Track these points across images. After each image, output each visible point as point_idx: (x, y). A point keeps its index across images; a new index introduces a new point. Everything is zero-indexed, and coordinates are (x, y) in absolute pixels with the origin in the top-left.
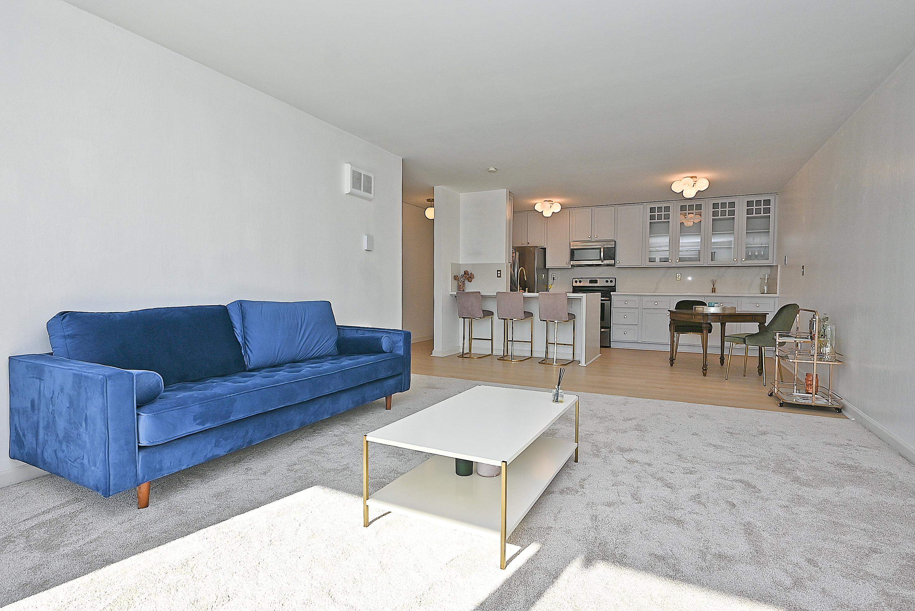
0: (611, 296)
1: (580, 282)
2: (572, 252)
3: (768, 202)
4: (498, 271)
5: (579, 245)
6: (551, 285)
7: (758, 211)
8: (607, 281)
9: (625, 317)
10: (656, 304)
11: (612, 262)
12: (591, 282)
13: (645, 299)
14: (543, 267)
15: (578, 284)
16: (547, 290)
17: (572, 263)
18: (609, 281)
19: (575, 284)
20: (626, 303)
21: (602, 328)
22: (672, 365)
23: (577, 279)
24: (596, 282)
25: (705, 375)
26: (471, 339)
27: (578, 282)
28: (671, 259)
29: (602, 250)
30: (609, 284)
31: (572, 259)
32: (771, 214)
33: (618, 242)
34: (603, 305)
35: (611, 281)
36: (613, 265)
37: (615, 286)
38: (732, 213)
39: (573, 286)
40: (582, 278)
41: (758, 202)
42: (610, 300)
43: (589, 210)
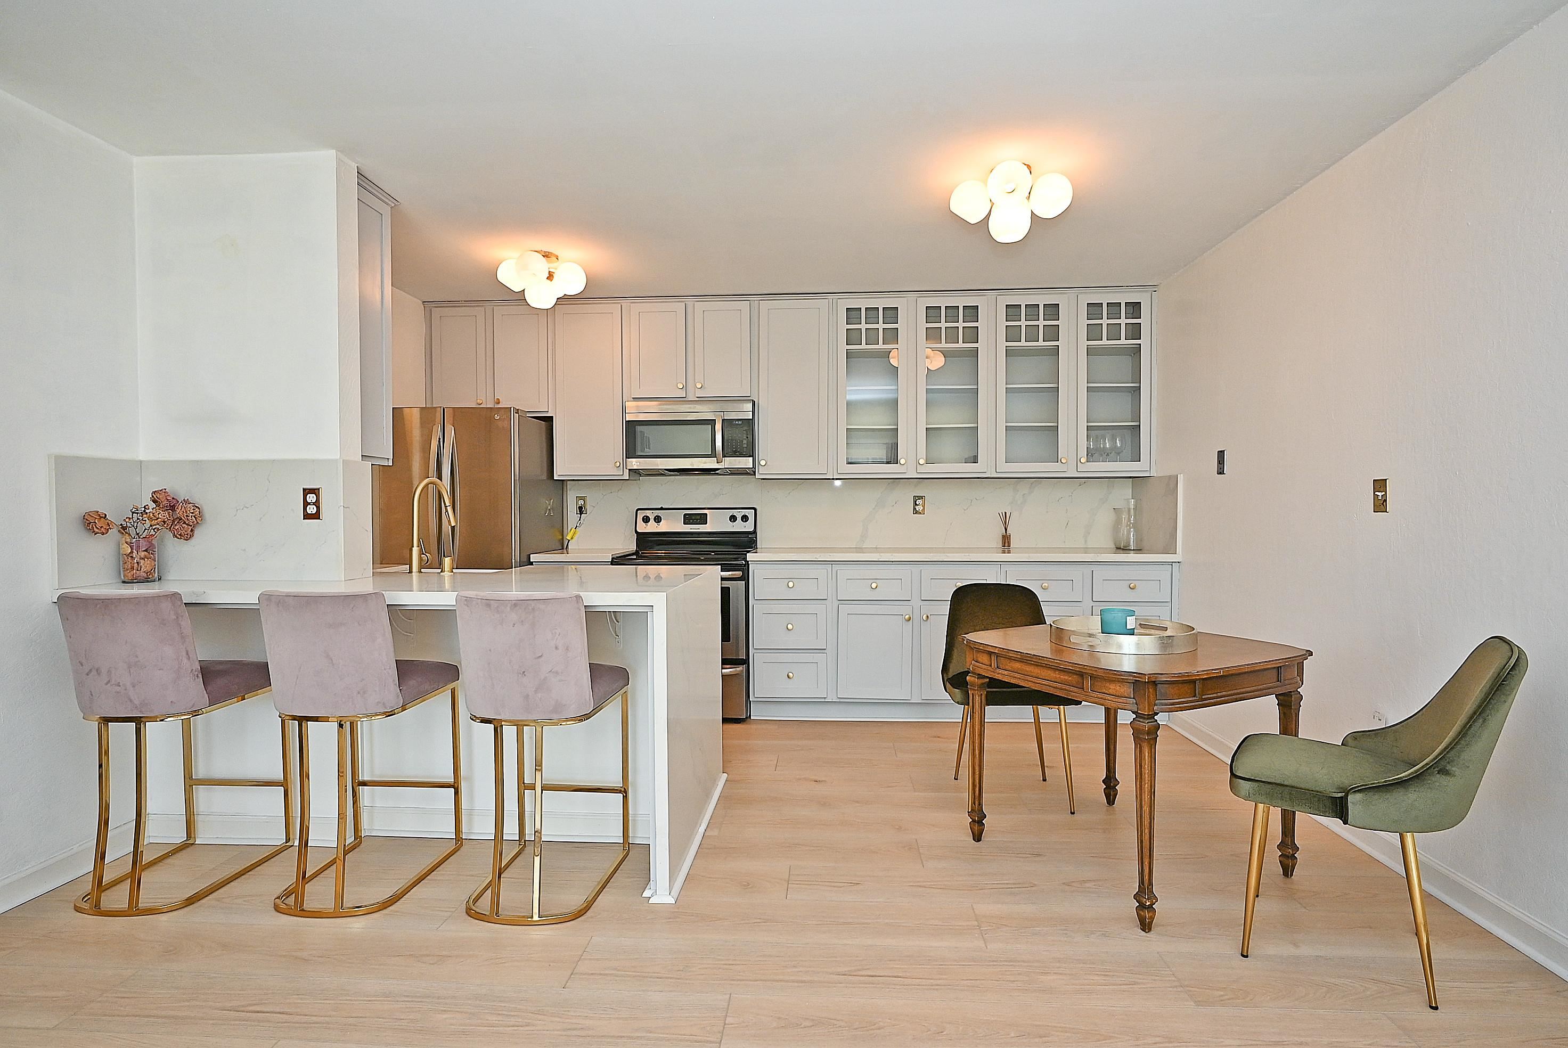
0: (749, 565)
1: (658, 519)
2: (631, 427)
3: (1134, 309)
4: (306, 492)
5: (649, 411)
6: (573, 529)
7: (1114, 333)
8: (733, 519)
9: (790, 627)
10: (874, 585)
11: (747, 462)
12: (688, 519)
13: (845, 572)
14: (544, 477)
15: (652, 527)
16: (563, 547)
17: (634, 463)
18: (739, 519)
19: (642, 528)
20: (791, 584)
21: (725, 662)
22: (978, 837)
23: (648, 513)
24: (703, 519)
25: (1146, 926)
26: (190, 782)
27: (652, 520)
28: (905, 457)
29: (718, 426)
30: (739, 526)
31: (631, 452)
32: (1144, 342)
33: (762, 403)
34: (725, 592)
35: (745, 519)
36: (751, 472)
37: (755, 532)
38: (1053, 333)
39: (636, 531)
40: (662, 509)
41: (1114, 307)
42: (745, 578)
43: (679, 306)
